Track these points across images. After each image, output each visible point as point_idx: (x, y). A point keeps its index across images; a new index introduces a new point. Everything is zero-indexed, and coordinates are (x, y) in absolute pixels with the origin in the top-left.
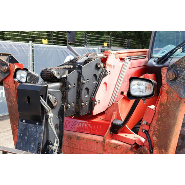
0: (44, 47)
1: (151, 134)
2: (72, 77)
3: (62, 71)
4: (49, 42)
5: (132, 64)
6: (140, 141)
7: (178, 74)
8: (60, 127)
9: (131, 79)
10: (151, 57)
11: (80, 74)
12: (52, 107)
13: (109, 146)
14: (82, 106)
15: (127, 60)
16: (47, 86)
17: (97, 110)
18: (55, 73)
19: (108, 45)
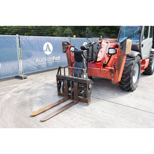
0: (75, 39)
1: (115, 66)
2: (90, 48)
3: (87, 46)
4: (76, 36)
5: (111, 44)
6: (112, 69)
7: (123, 47)
8: (87, 64)
9: (109, 48)
10: (119, 42)
11: (93, 48)
12: (85, 57)
13: (102, 71)
14: (93, 58)
15: (109, 43)
16: (83, 51)
17: (98, 60)
18: (85, 47)
19: (102, 37)
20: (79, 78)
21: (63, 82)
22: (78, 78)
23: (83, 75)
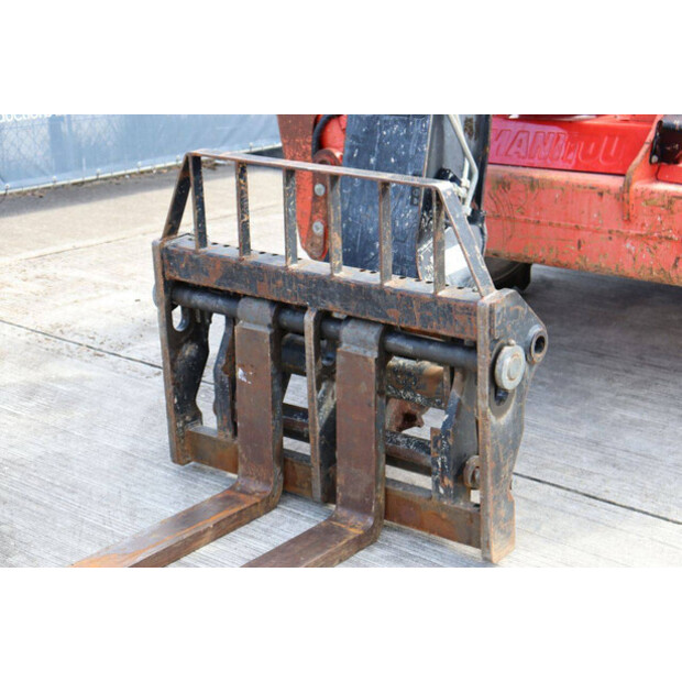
8: (479, 130)
13: (643, 204)
20: (395, 282)
21: (232, 321)
22: (384, 277)
23: (438, 251)
